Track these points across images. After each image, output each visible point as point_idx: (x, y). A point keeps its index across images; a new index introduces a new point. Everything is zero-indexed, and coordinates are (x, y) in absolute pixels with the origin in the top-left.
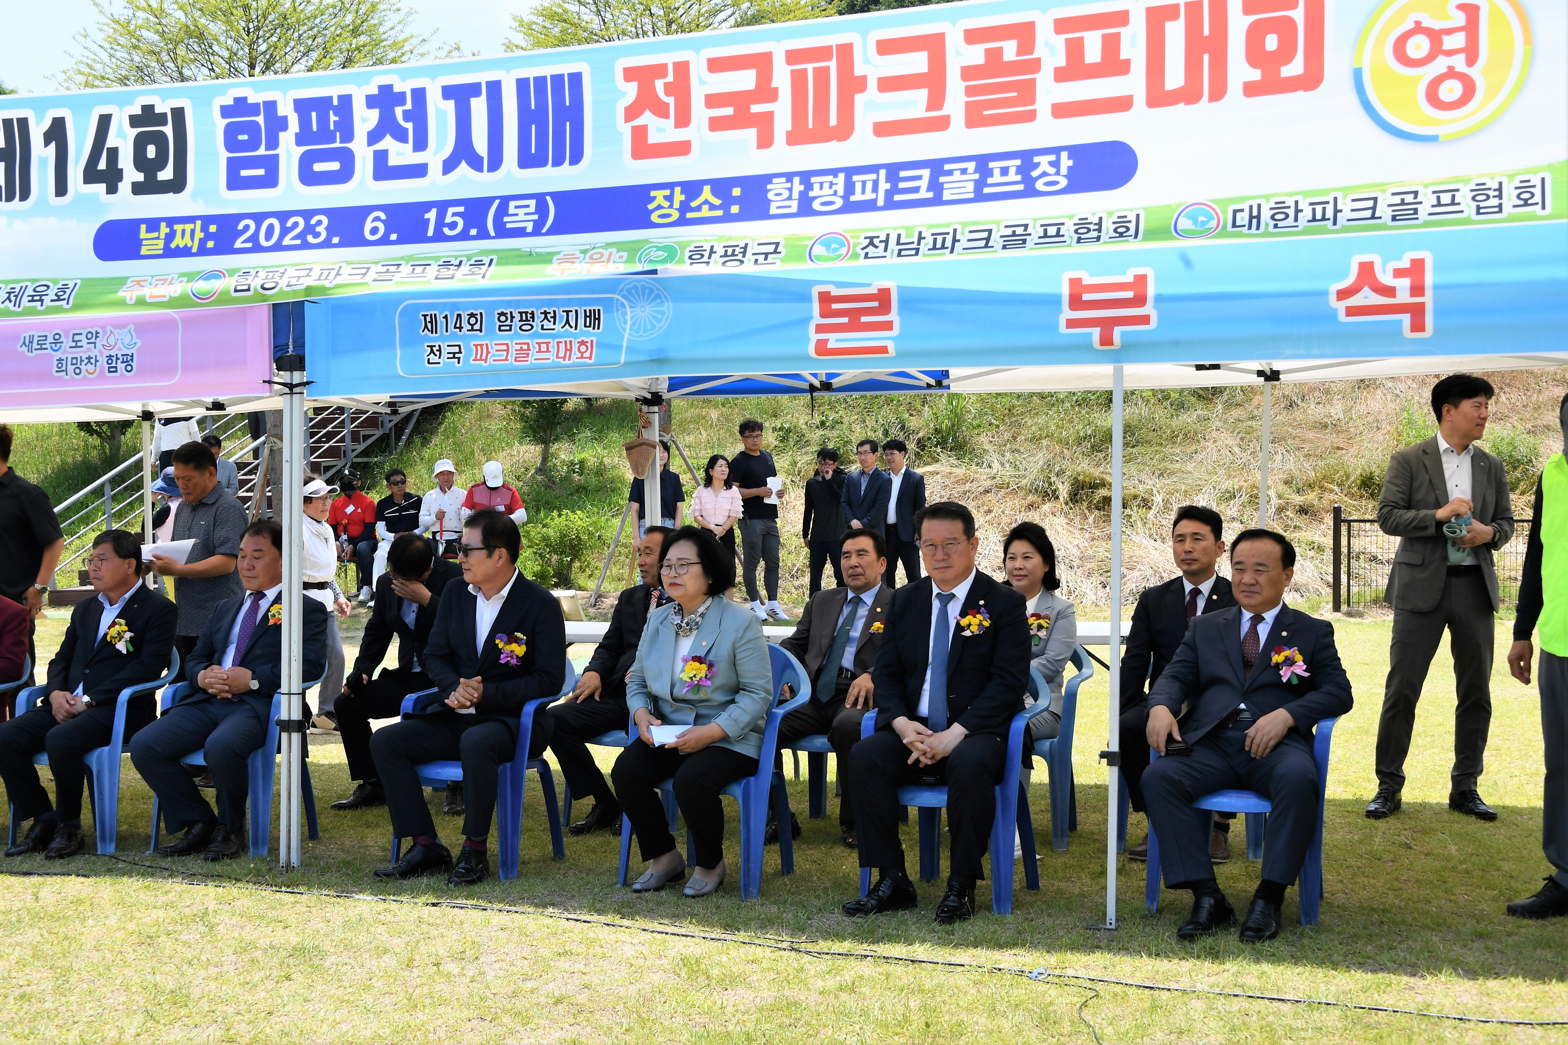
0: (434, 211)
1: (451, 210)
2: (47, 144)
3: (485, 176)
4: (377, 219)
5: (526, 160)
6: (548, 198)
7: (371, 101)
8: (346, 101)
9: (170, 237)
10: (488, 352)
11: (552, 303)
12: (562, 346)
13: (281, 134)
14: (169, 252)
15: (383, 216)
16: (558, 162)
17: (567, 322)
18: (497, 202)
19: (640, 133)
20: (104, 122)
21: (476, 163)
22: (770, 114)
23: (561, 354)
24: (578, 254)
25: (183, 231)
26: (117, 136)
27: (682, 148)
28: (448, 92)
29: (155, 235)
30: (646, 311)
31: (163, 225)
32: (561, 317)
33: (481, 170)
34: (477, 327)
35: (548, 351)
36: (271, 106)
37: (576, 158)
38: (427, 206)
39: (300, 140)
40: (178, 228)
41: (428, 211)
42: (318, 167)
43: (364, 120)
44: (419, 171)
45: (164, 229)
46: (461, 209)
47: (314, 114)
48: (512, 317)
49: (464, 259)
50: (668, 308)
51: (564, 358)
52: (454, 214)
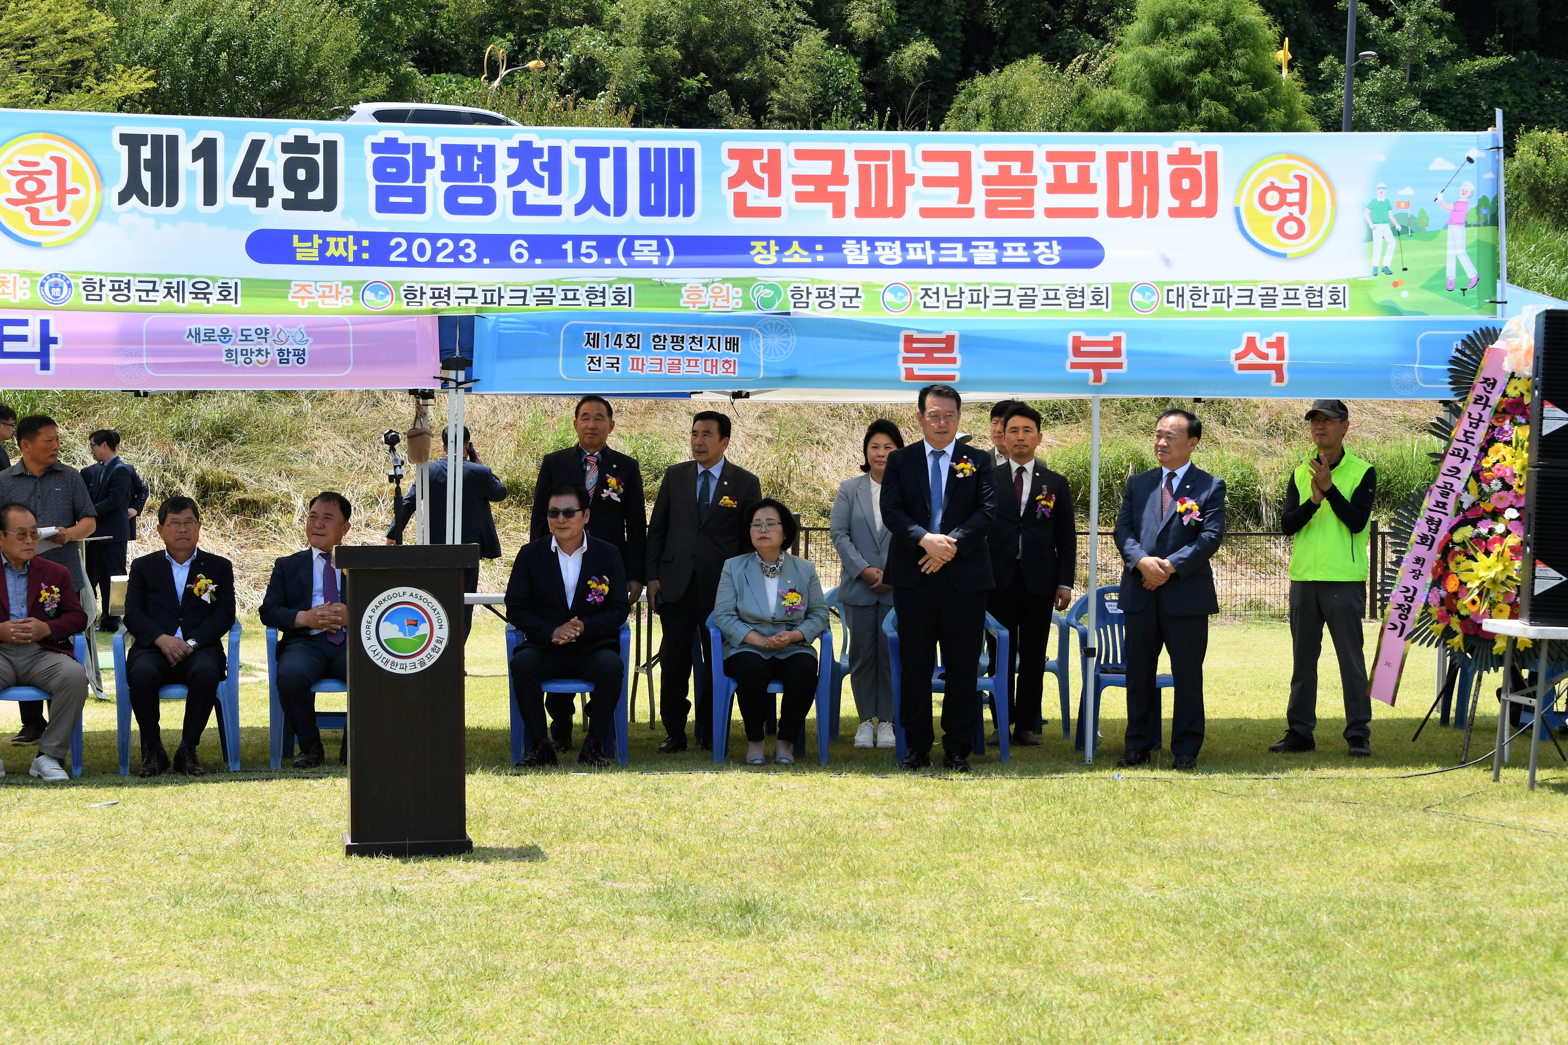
0: (570, 244)
1: (585, 244)
2: (195, 159)
3: (612, 219)
4: (519, 246)
5: (646, 210)
6: (667, 240)
7: (512, 153)
8: (490, 150)
9: (324, 247)
10: (643, 364)
11: (699, 331)
12: (709, 363)
13: (428, 171)
14: (324, 260)
15: (525, 245)
16: (674, 213)
17: (712, 345)
18: (624, 240)
19: (740, 199)
20: (256, 147)
21: (604, 209)
22: (843, 194)
23: (709, 368)
24: (701, 288)
25: (337, 244)
26: (268, 159)
27: (775, 212)
28: (580, 152)
29: (309, 244)
30: (776, 341)
31: (316, 237)
32: (706, 342)
33: (608, 214)
34: (635, 344)
35: (696, 366)
36: (420, 148)
37: (689, 211)
38: (565, 239)
39: (445, 177)
40: (331, 240)
41: (565, 243)
42: (462, 200)
43: (505, 166)
44: (555, 210)
45: (317, 241)
46: (594, 243)
47: (459, 158)
48: (665, 339)
49: (607, 286)
50: (793, 340)
51: (712, 372)
52: (588, 247)
